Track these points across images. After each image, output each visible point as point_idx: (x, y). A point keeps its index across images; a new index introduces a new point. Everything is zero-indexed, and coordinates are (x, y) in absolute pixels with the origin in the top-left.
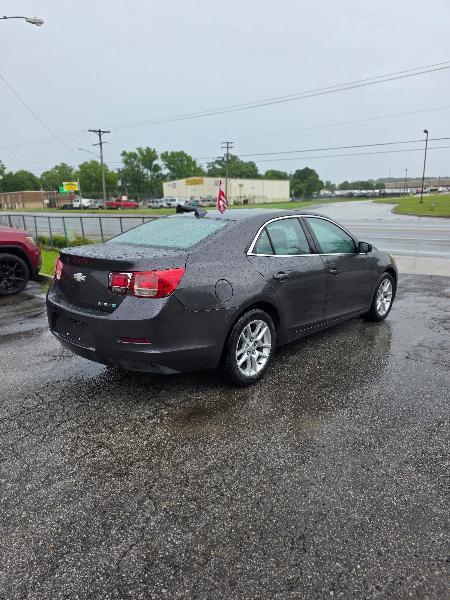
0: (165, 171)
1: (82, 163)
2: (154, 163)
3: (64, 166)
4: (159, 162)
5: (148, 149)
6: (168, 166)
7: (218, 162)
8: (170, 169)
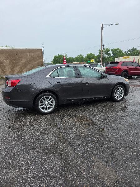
0: (112, 55)
1: (87, 54)
2: (109, 52)
3: (81, 55)
4: (110, 52)
5: (107, 48)
6: (113, 53)
7: (129, 51)
8: (114, 54)
